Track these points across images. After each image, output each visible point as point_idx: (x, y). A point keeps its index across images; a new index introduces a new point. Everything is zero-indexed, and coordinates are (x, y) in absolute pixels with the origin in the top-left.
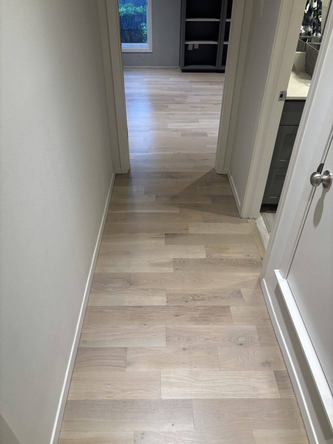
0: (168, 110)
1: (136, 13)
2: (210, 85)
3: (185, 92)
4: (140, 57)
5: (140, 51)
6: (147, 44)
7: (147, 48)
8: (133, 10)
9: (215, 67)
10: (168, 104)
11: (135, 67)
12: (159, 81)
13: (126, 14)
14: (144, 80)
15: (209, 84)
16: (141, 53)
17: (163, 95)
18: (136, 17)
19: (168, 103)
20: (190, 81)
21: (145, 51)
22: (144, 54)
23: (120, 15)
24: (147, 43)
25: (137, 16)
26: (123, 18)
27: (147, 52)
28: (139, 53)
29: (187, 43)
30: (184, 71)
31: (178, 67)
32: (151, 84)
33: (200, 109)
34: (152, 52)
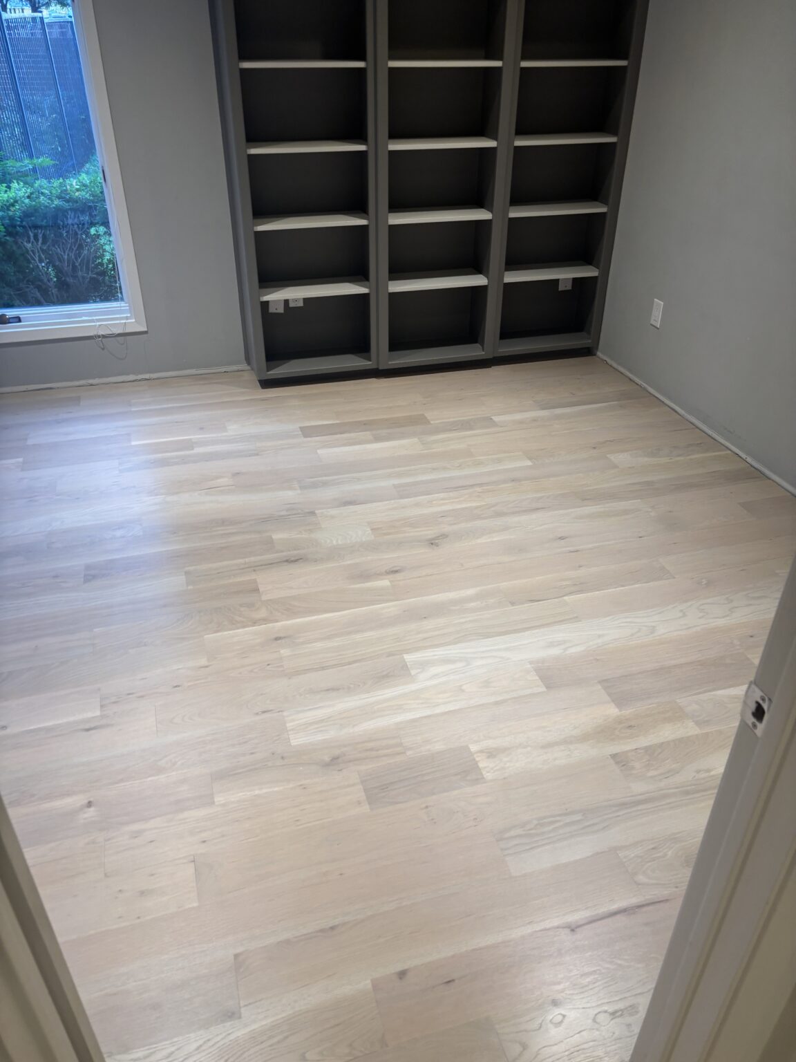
0: (263, 613)
1: (68, 201)
2: (378, 439)
3: (302, 488)
4: (103, 349)
5: (101, 333)
6: (123, 304)
7: (127, 318)
8: (54, 192)
9: (370, 361)
10: (253, 576)
11: (91, 381)
12: (189, 445)
13: (31, 206)
14: (134, 443)
15: (367, 435)
16: (104, 336)
17: (223, 522)
18: (71, 214)
19: (255, 568)
20: (301, 428)
21: (120, 331)
22: (119, 338)
23: (11, 213)
24: (122, 299)
25: (74, 210)
26: (21, 222)
27: (128, 330)
28: (99, 337)
29: (265, 298)
30: (267, 384)
31: (245, 366)
32: (164, 463)
33: (385, 583)
34: (146, 329)
